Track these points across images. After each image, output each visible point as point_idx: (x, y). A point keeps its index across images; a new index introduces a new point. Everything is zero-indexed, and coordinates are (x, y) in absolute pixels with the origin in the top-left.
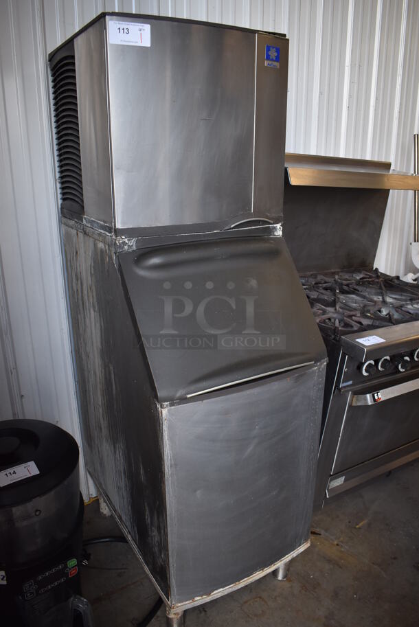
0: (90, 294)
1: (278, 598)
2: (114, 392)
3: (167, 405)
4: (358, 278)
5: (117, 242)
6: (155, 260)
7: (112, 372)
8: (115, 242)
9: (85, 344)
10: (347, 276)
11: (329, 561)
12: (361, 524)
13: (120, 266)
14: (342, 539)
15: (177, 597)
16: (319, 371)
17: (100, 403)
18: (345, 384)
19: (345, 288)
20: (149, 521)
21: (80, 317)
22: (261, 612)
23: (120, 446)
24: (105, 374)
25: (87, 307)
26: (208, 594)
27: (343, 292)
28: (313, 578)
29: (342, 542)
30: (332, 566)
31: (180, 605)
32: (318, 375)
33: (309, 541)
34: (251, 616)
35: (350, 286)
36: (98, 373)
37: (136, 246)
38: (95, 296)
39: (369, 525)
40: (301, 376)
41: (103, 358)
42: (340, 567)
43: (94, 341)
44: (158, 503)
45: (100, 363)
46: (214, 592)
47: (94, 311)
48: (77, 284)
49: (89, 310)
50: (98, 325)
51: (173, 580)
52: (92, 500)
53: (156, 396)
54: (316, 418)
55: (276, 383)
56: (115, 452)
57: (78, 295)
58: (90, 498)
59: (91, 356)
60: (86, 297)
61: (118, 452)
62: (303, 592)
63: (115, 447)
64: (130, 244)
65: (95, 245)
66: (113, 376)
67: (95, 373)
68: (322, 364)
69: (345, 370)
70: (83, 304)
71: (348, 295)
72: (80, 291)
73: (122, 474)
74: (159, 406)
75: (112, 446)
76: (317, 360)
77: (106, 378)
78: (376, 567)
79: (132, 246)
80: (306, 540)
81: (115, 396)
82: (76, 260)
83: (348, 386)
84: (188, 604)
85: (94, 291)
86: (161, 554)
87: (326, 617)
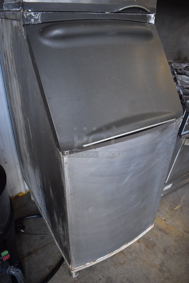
0: (12, 66)
1: (132, 253)
2: (31, 137)
3: (67, 153)
4: (184, 66)
5: (25, 15)
6: (57, 32)
7: (29, 123)
8: (23, 15)
9: (14, 102)
10: (177, 65)
11: (161, 230)
12: (177, 208)
13: (27, 37)
14: (167, 216)
15: (75, 265)
16: (176, 125)
17: (25, 142)
18: (185, 133)
19: (179, 71)
20: (57, 220)
21: (9, 84)
22: (123, 262)
23: (37, 171)
24: (25, 124)
25: (12, 77)
26: (95, 261)
27: (178, 74)
28: (152, 240)
29: (167, 218)
30: (162, 233)
31: (77, 268)
32: (175, 128)
33: (153, 224)
34: (117, 264)
35: (182, 70)
36: (22, 122)
37: (41, 20)
38: (15, 67)
39: (181, 208)
40: (165, 128)
41: (23, 112)
42: (167, 234)
43: (18, 100)
44: (62, 214)
45: (22, 116)
46: (98, 259)
47: (16, 78)
48: (5, 60)
49: (13, 78)
50: (18, 89)
51: (73, 257)
52: (27, 192)
53: (58, 146)
54: (169, 156)
55: (149, 134)
56: (35, 174)
57: (7, 68)
58: (26, 191)
59: (17, 110)
60: (10, 69)
61: (36, 174)
62: (147, 249)
63: (34, 171)
64: (36, 17)
65: (12, 24)
66: (30, 126)
67: (20, 122)
68: (179, 120)
69: (186, 123)
70: (10, 74)
71: (182, 76)
72: (7, 64)
73: (40, 188)
74: (61, 153)
75: (33, 170)
76: (177, 117)
77: (26, 127)
78: (186, 234)
79: (38, 19)
80: (152, 224)
81: (32, 140)
82: (3, 42)
83: (186, 134)
84: (82, 267)
85: (14, 63)
86: (65, 241)
87: (160, 265)
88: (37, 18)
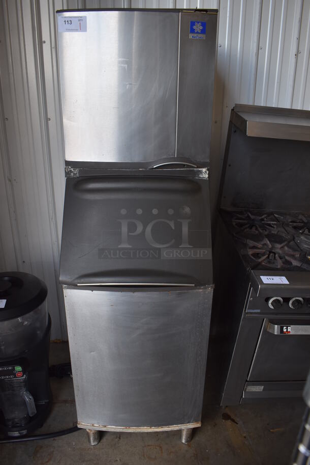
1: (172, 454)
3: (65, 287)
5: (66, 170)
11: (229, 446)
12: (276, 430)
14: (251, 434)
16: (205, 294)
18: (252, 311)
22: (154, 457)
26: (105, 426)
29: (250, 437)
30: (228, 451)
31: (83, 423)
32: (203, 297)
33: (200, 423)
34: (145, 456)
37: (79, 174)
39: (283, 433)
42: (234, 455)
46: (109, 427)
68: (206, 288)
80: (195, 421)
83: (255, 313)
88: (76, 172)
